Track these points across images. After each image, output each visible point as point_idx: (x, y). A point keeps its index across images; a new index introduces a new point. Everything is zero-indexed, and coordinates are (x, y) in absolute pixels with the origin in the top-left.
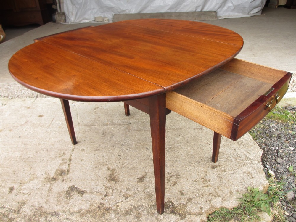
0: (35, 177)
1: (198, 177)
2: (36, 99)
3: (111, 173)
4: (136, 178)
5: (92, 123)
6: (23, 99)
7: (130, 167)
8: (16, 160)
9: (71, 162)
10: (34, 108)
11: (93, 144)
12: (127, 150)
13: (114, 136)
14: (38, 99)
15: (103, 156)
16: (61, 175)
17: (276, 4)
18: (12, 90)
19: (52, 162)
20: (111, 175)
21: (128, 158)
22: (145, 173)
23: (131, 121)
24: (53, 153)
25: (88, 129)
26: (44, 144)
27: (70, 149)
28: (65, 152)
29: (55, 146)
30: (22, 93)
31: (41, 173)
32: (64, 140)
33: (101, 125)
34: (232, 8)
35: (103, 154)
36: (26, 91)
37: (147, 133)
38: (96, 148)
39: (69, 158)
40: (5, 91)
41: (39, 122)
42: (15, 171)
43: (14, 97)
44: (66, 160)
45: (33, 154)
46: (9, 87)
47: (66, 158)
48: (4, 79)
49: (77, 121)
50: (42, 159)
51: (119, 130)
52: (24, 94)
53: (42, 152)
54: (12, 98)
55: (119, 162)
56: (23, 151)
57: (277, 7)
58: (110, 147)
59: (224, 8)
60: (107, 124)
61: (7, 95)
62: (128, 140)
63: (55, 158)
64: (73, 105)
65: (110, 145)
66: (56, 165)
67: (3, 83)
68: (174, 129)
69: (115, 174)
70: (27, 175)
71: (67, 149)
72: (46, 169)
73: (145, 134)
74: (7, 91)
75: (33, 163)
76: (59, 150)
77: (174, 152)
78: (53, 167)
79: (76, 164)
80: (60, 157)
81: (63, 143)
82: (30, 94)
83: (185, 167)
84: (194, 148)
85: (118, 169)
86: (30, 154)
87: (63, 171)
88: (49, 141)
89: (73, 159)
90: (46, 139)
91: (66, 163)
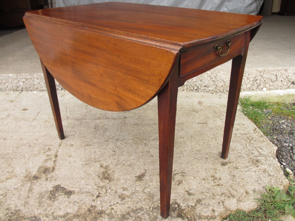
0: (13, 176)
1: (206, 175)
2: (20, 93)
3: (105, 170)
4: (134, 176)
5: (83, 117)
6: (6, 93)
7: (126, 164)
9: (58, 158)
10: (18, 102)
11: (84, 138)
12: (123, 145)
13: (107, 130)
14: (23, 92)
15: (95, 152)
16: (44, 172)
17: (270, 11)
19: (34, 158)
20: (104, 173)
21: (124, 153)
22: (144, 171)
23: (126, 115)
24: (36, 148)
25: (78, 123)
26: (27, 139)
27: (56, 144)
28: (50, 147)
29: (39, 141)
30: (6, 86)
31: (21, 171)
32: (50, 135)
33: (93, 119)
35: (95, 149)
36: (9, 84)
37: (145, 128)
38: (86, 143)
39: (55, 154)
41: (22, 116)
44: (51, 156)
45: (13, 150)
47: (51, 154)
49: (66, 115)
50: (23, 155)
51: (113, 124)
52: (7, 87)
53: (23, 147)
55: (113, 158)
56: (2, 146)
58: (102, 142)
60: (100, 118)
62: (124, 134)
63: (39, 154)
64: (62, 99)
65: (103, 140)
66: (39, 161)
69: (109, 172)
70: (4, 173)
71: (53, 144)
72: (27, 166)
73: (143, 128)
75: (12, 160)
76: (43, 145)
77: (177, 148)
78: (36, 164)
79: (63, 160)
80: (45, 152)
81: (48, 138)
82: (14, 87)
83: (190, 164)
84: (199, 143)
85: (112, 166)
86: (9, 150)
87: (47, 168)
88: (32, 136)
89: (60, 155)
90: (29, 133)
91: (51, 159)
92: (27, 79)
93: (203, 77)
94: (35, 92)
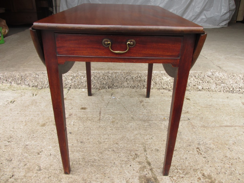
2: (69, 90)
3: (210, 181)
5: (147, 118)
7: (227, 172)
8: (80, 164)
9: (152, 166)
10: (71, 100)
14: (71, 90)
15: (186, 158)
17: (235, 20)
18: (42, 79)
19: (126, 166)
21: (216, 160)
24: (122, 154)
25: (146, 124)
26: (105, 143)
27: (140, 149)
28: (136, 152)
29: (120, 145)
33: (159, 121)
34: (205, 20)
35: (184, 155)
39: (146, 161)
40: (33, 81)
42: (85, 179)
43: (44, 87)
44: (143, 164)
45: (98, 156)
46: (37, 76)
47: (142, 160)
48: (25, 68)
50: (113, 162)
53: (107, 152)
54: (41, 88)
55: (209, 165)
56: (83, 151)
57: (235, 22)
59: (198, 20)
60: (164, 120)
61: (36, 85)
62: (201, 138)
63: (129, 160)
64: (114, 97)
67: (29, 72)
68: (240, 126)
71: (137, 149)
72: (125, 176)
73: (214, 131)
74: (36, 80)
75: (103, 168)
76: (127, 150)
78: (133, 174)
80: (134, 159)
81: (127, 142)
85: (214, 175)
86: (94, 155)
87: (148, 178)
88: (109, 139)
89: (152, 162)
90: (104, 136)
91: (146, 167)
92: (74, 76)
93: (236, 79)
94: (84, 90)
